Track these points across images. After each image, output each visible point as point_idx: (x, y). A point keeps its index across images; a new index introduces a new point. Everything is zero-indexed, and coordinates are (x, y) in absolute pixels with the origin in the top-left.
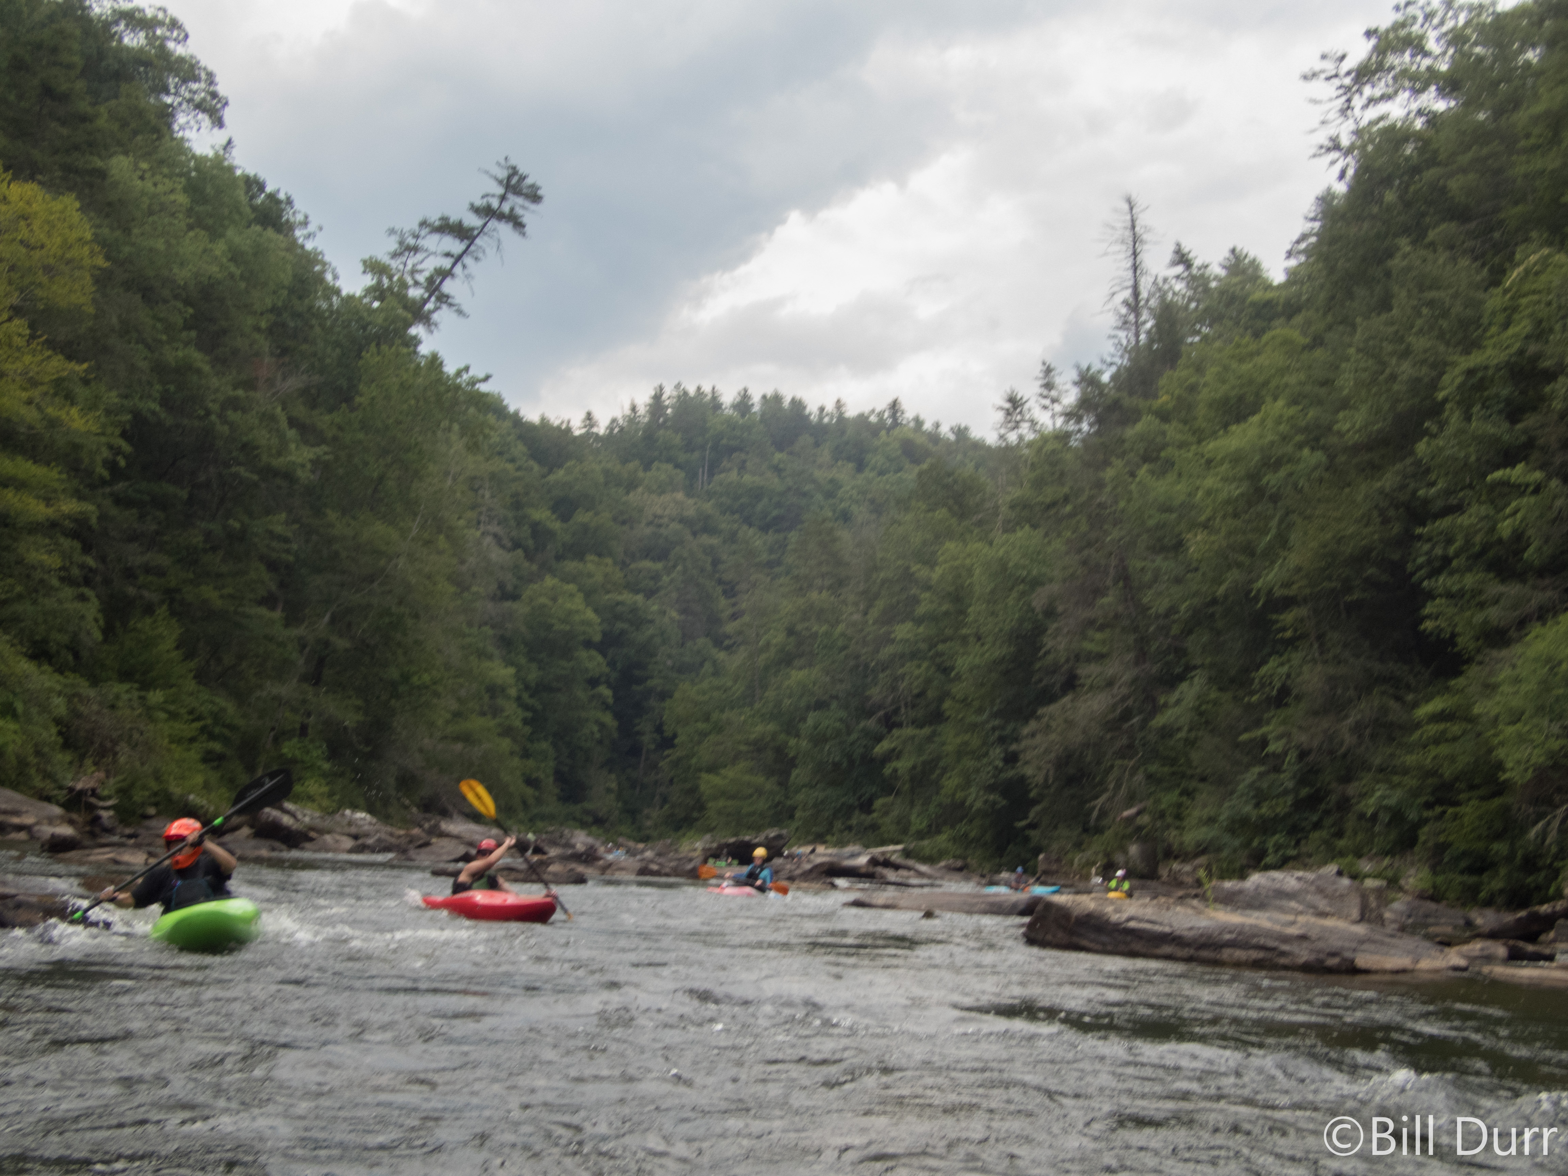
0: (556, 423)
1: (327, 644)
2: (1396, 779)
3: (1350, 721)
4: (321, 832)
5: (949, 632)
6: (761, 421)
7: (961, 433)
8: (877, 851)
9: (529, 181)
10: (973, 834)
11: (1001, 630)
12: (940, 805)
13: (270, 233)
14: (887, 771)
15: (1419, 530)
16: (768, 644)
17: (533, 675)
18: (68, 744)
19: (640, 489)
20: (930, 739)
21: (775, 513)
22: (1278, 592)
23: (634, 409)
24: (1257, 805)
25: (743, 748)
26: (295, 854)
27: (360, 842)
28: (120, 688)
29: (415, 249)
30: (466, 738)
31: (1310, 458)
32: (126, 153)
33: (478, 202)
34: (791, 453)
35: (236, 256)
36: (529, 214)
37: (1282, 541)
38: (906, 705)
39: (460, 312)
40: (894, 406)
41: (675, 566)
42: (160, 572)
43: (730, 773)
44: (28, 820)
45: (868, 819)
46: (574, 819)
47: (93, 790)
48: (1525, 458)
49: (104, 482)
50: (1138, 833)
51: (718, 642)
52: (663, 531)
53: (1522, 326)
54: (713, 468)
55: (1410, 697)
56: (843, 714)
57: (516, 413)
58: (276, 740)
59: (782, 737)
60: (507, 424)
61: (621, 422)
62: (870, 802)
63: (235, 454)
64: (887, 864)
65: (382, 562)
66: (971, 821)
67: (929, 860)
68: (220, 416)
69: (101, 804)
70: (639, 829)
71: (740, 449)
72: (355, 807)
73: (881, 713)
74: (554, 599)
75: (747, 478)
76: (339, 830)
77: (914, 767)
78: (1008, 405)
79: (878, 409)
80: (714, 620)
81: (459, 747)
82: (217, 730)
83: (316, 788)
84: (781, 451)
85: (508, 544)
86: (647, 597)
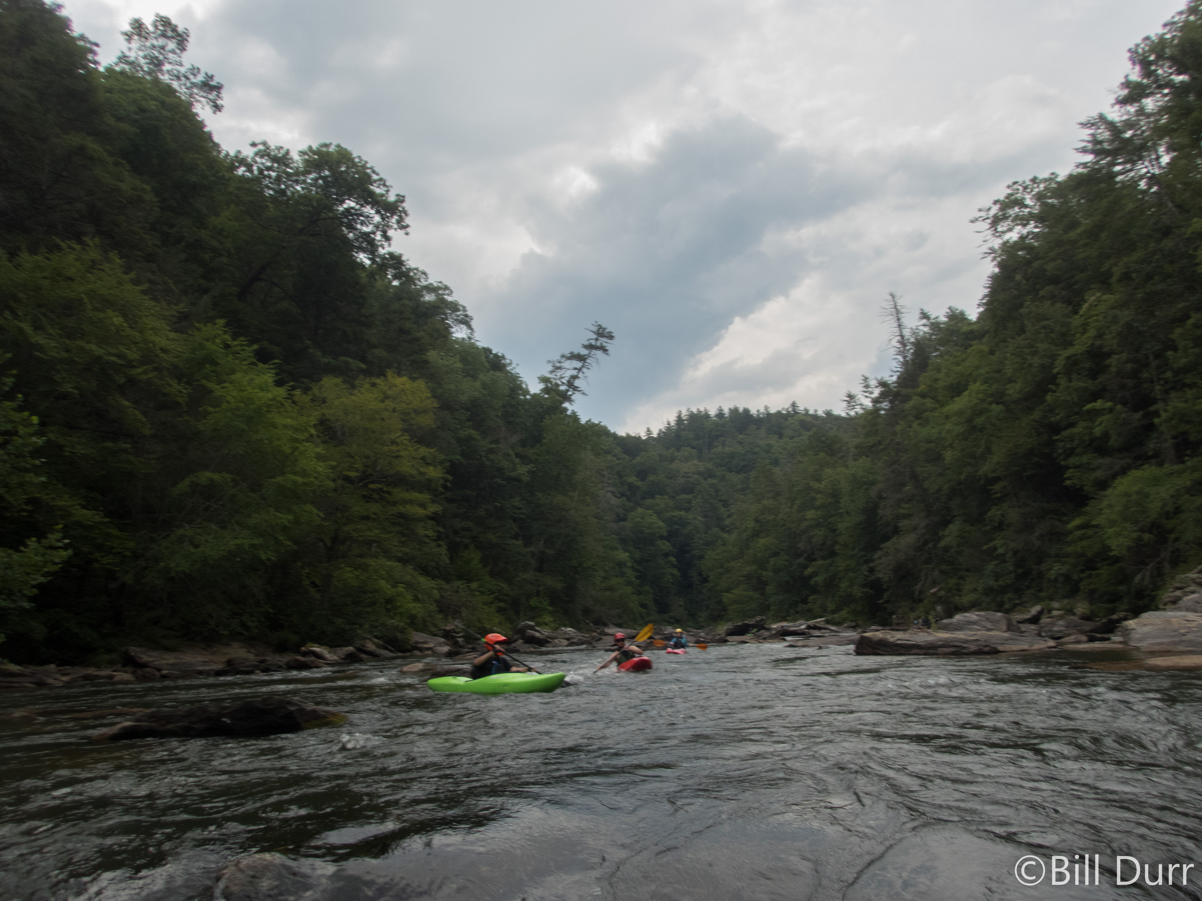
0: (633, 435)
1: (544, 553)
2: (1064, 559)
3: (1036, 534)
4: (553, 638)
5: (833, 512)
6: (730, 420)
7: (829, 414)
8: (811, 622)
9: (607, 330)
10: (858, 609)
11: (858, 509)
12: (840, 596)
13: (498, 374)
14: (812, 583)
15: (1055, 438)
16: (747, 528)
17: (638, 555)
18: (441, 611)
19: (676, 461)
20: (831, 565)
21: (742, 464)
22: (991, 475)
23: (669, 424)
24: (997, 581)
25: (741, 579)
26: (544, 649)
27: (571, 641)
28: (457, 583)
29: (560, 368)
30: (611, 589)
31: (996, 409)
32: (434, 349)
33: (586, 343)
34: (746, 435)
35: (485, 386)
36: (609, 345)
37: (988, 450)
38: (817, 550)
39: (584, 394)
40: (794, 405)
41: (697, 496)
42: (469, 530)
43: (737, 591)
44: (431, 645)
45: (806, 607)
47: (454, 630)
48: (1102, 397)
49: (442, 493)
50: (940, 600)
51: (723, 529)
52: (690, 480)
53: (1092, 333)
54: (710, 446)
55: (1065, 519)
56: (787, 557)
58: (527, 599)
59: (759, 571)
60: (611, 439)
61: (663, 430)
62: (806, 598)
63: (494, 473)
64: (815, 628)
65: (564, 513)
66: (857, 603)
67: (838, 624)
68: (486, 457)
69: (458, 635)
71: (721, 436)
72: (566, 626)
73: (805, 555)
74: (643, 518)
75: (727, 449)
76: (561, 637)
77: (825, 579)
78: (848, 399)
79: (786, 407)
80: (720, 519)
81: (608, 593)
82: (501, 597)
83: (548, 618)
84: (741, 434)
85: (619, 495)
86: (687, 512)
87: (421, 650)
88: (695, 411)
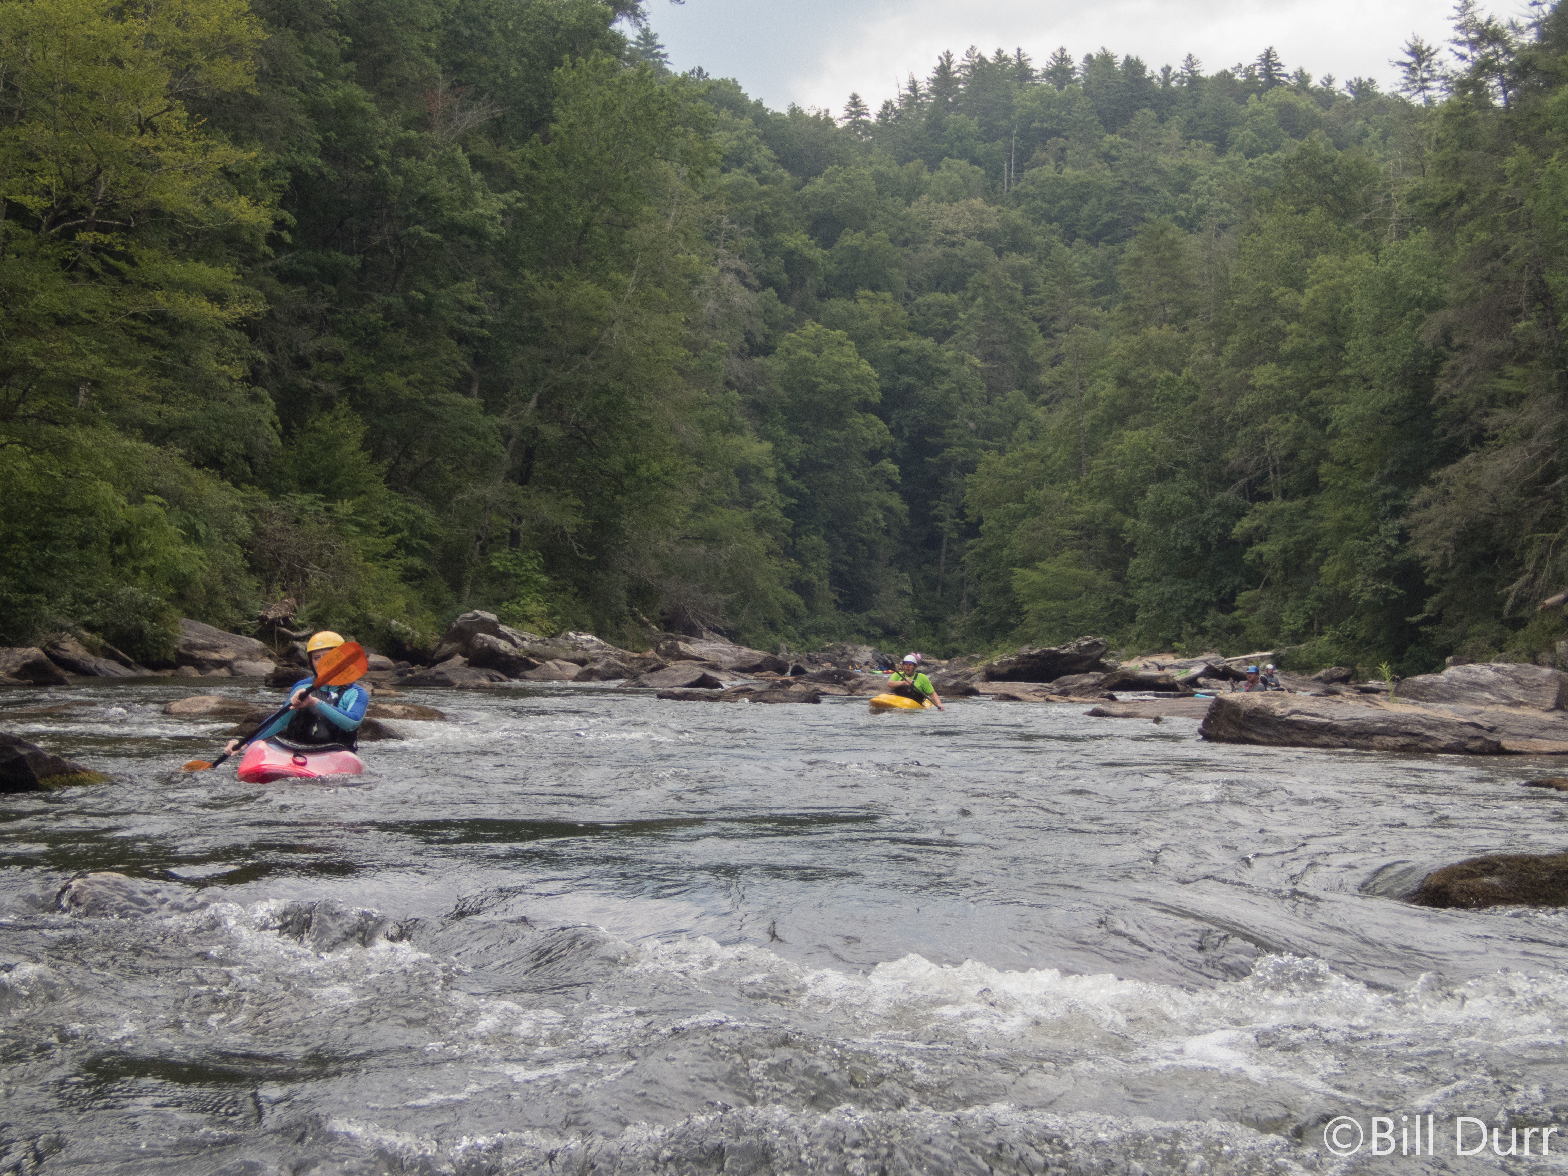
0: (811, 113)
1: (535, 433)
4: (543, 658)
5: (1325, 373)
6: (1087, 93)
7: (1363, 88)
10: (1361, 634)
11: (1390, 369)
12: (1319, 599)
14: (1249, 557)
16: (1095, 398)
17: (796, 450)
18: (254, 568)
19: (925, 197)
20: (1304, 513)
21: (1107, 217)
23: (913, 87)
25: (1067, 532)
26: (516, 683)
27: (587, 667)
28: (303, 500)
30: (711, 538)
34: (1126, 135)
38: (1275, 472)
40: (1268, 58)
41: (973, 299)
42: (337, 358)
43: (1050, 567)
44: (228, 655)
45: (1226, 619)
46: (859, 631)
47: (285, 619)
49: (266, 258)
51: (1034, 393)
52: (957, 251)
54: (1023, 160)
56: (1193, 485)
57: (759, 104)
58: (483, 551)
59: (1118, 516)
60: (747, 121)
61: (897, 105)
62: (1233, 595)
63: (412, 210)
65: (594, 332)
66: (1358, 618)
67: (1302, 670)
68: (390, 164)
69: (294, 634)
70: (943, 642)
71: (1057, 134)
72: (581, 628)
73: (1240, 483)
74: (818, 351)
75: (1068, 172)
76: (563, 655)
77: (1284, 551)
78: (1410, 59)
79: (1246, 64)
80: (1030, 367)
81: (701, 549)
82: (415, 542)
83: (533, 606)
84: (1113, 132)
85: (757, 283)
86: (940, 341)
87: (200, 665)
88: (990, 56)
